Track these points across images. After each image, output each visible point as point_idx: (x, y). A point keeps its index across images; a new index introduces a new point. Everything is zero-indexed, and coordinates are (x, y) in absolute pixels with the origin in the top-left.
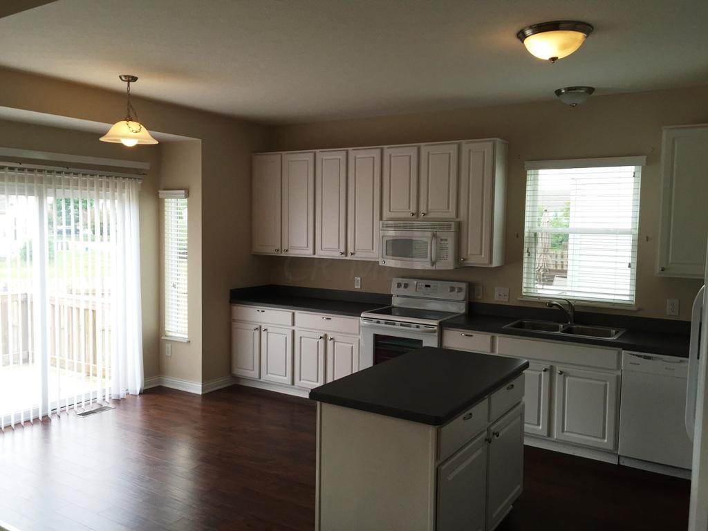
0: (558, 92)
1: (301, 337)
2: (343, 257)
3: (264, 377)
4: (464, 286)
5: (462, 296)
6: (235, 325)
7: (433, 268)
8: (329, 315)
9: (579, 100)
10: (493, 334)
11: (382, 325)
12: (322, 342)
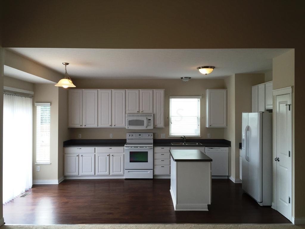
0: (182, 78)
1: (99, 157)
2: (111, 127)
3: (81, 174)
4: (152, 134)
5: (152, 137)
6: (66, 155)
7: (146, 129)
8: (110, 147)
9: (187, 80)
10: (170, 147)
11: (133, 148)
12: (108, 157)
